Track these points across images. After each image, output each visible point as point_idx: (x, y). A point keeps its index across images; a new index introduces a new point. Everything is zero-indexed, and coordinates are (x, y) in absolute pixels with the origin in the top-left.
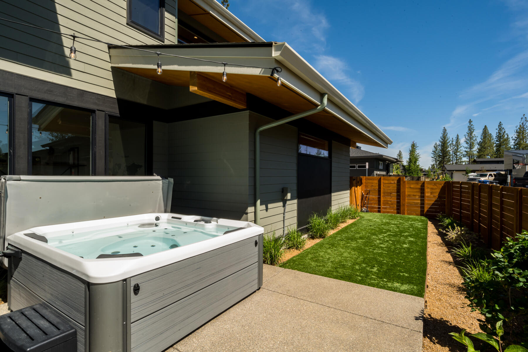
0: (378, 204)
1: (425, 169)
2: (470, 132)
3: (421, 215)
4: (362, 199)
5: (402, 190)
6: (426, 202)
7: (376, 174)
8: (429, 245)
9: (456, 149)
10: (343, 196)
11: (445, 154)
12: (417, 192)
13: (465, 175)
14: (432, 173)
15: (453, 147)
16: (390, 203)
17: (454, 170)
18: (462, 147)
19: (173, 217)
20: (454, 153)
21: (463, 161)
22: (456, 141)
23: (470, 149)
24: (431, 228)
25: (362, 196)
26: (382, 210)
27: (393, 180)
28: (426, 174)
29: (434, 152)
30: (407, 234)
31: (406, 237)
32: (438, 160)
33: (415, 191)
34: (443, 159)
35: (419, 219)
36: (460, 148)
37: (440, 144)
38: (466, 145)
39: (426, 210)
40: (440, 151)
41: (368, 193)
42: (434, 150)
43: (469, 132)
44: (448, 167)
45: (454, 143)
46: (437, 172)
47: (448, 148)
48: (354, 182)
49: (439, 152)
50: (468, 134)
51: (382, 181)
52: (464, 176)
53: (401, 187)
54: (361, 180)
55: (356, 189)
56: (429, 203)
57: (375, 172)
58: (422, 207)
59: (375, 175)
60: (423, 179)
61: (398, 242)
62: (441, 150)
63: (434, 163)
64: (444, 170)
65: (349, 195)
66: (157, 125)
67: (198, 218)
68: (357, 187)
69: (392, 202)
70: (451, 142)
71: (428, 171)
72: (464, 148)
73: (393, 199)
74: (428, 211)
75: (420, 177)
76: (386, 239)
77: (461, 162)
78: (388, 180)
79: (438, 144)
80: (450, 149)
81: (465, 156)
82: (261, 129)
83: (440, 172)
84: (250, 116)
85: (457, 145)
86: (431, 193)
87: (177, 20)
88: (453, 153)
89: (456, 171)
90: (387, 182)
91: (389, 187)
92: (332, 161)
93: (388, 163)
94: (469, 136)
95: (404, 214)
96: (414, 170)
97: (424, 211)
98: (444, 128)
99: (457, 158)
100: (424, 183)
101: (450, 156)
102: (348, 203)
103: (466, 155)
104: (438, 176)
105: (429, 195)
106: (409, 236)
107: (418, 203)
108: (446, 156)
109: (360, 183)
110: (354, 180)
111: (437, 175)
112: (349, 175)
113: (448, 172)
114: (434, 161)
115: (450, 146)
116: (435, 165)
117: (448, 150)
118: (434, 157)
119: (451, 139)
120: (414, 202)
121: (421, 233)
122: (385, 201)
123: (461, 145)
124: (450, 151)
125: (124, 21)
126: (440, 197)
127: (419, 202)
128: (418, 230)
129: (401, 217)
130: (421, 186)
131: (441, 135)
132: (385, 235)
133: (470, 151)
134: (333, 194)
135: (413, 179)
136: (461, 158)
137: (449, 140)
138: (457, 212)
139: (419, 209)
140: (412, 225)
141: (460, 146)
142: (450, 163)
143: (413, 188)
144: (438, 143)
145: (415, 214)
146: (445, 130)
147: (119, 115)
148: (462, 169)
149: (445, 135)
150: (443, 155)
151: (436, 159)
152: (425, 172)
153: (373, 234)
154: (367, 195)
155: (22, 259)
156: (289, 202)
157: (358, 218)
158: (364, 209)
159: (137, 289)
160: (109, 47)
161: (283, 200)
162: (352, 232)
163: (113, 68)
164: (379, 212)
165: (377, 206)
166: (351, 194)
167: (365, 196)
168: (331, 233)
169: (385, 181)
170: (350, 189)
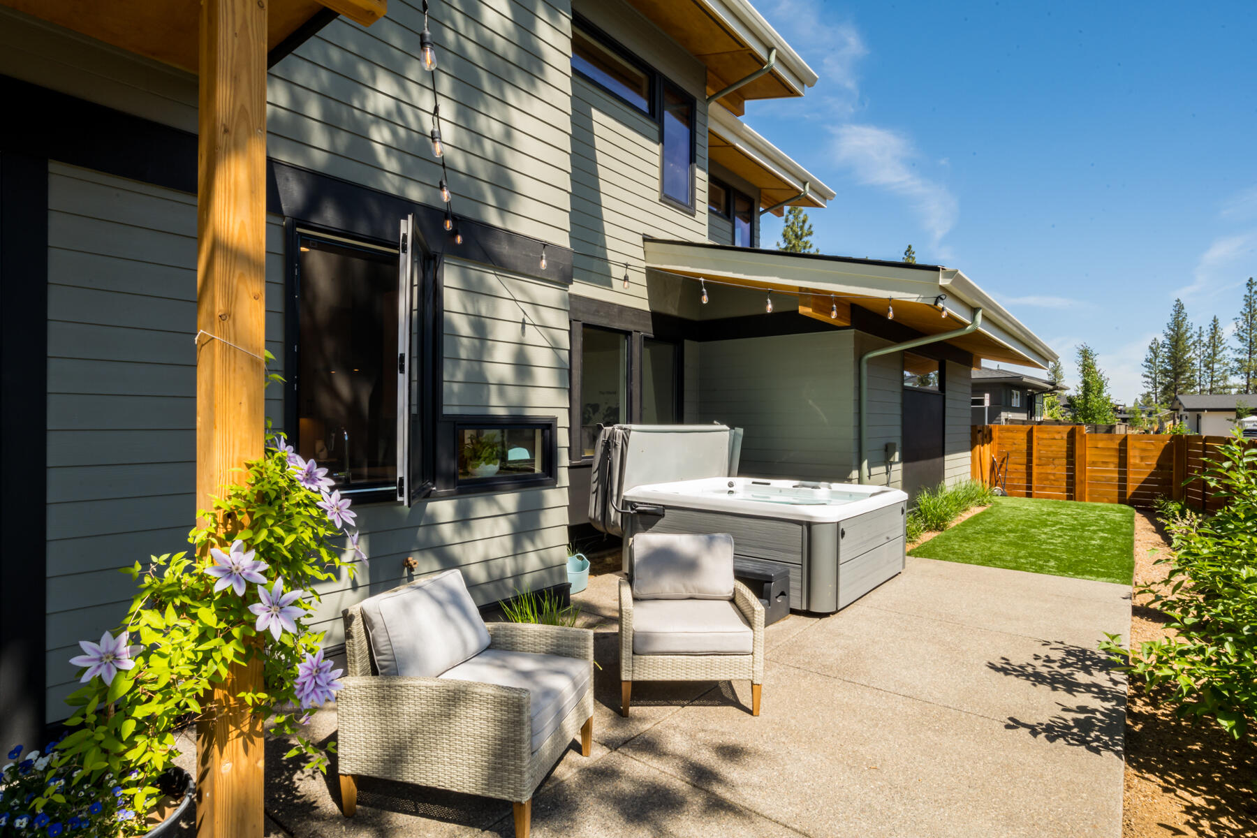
0: (1027, 480)
1: (1124, 406)
2: (1250, 312)
3: (1120, 502)
4: (992, 469)
5: (1078, 452)
6: (1131, 476)
7: (1006, 420)
8: (1137, 543)
9: (1209, 354)
10: (959, 462)
11: (1180, 367)
12: (1110, 456)
13: (1235, 422)
14: (1143, 415)
15: (1203, 349)
16: (1052, 477)
17: (1204, 407)
18: (1229, 349)
19: (753, 483)
20: (1205, 366)
21: (1232, 385)
22: (1210, 335)
23: (1250, 354)
24: (1141, 523)
25: (993, 464)
26: (1035, 491)
27: (1059, 433)
28: (1128, 418)
29: (1150, 361)
30: (1094, 528)
31: (1095, 532)
32: (1160, 383)
33: (1107, 453)
34: (1175, 380)
35: (1115, 508)
36: (1222, 351)
37: (1167, 342)
38: (1240, 345)
39: (1130, 491)
40: (1166, 361)
41: (1004, 459)
42: (1150, 355)
43: (1248, 310)
44: (1187, 401)
45: (1206, 339)
46: (1156, 413)
47: (1189, 351)
48: (979, 436)
49: (1163, 362)
50: (1244, 317)
51: (1035, 434)
52: (1232, 422)
53: (1077, 445)
54: (991, 433)
55: (982, 448)
56: (1135, 479)
57: (1004, 415)
58: (1122, 487)
59: (1004, 421)
60: (1121, 430)
61: (1081, 538)
62: (1169, 358)
63: (1151, 390)
64: (1175, 410)
65: (969, 461)
67: (796, 482)
68: (983, 445)
69: (1057, 476)
70: (1195, 338)
71: (1132, 412)
72: (1234, 353)
73: (1059, 470)
74: (1134, 494)
75: (1115, 426)
76: (1057, 533)
77: (1224, 388)
78: (1048, 432)
79: (1160, 343)
80: (1193, 356)
81: (1236, 373)
82: (871, 355)
83: (1167, 412)
84: (856, 337)
85: (1214, 344)
86: (1142, 459)
87: (707, 176)
88: (1202, 364)
89: (1210, 410)
90: (1046, 436)
91: (1050, 446)
92: (947, 397)
93: (1032, 393)
94: (1247, 320)
95: (1082, 499)
96: (1097, 408)
97: (1125, 493)
98: (1178, 300)
99: (1212, 378)
100: (1125, 439)
101: (1193, 371)
102: (969, 476)
103: (1239, 369)
104: (1161, 423)
105: (1137, 461)
106: (1099, 530)
107: (1113, 478)
108: (1183, 373)
109: (988, 437)
110: (979, 431)
111: (1157, 420)
112: (969, 422)
113: (1187, 413)
114: (1151, 385)
115: (1193, 347)
116: (1153, 396)
117: (1188, 356)
118: (1149, 374)
119: (1198, 330)
120: (1105, 477)
121: (1121, 528)
122: (1041, 473)
123: (1226, 345)
124: (1194, 359)
125: (656, 196)
126: (1159, 465)
127: (1116, 475)
128: (1115, 523)
129: (1078, 505)
130: (1120, 444)
131: (1169, 320)
132: (1054, 528)
133: (1250, 361)
134: (947, 457)
135: (1096, 429)
136: (1225, 378)
137: (1192, 331)
138: (1197, 494)
139: (1116, 491)
140: (1102, 518)
141: (1222, 347)
142: (1192, 391)
143: (1103, 449)
144: (1161, 339)
145: (1106, 500)
146: (1179, 307)
147: (652, 336)
148: (1225, 407)
149: (1180, 319)
150: (1175, 369)
151: (1154, 379)
152: (1125, 413)
153: (1031, 527)
154: (1003, 462)
155: (664, 515)
156: (894, 467)
157: (989, 506)
158: (997, 490)
159: (843, 534)
160: (645, 240)
161: (887, 462)
162: (989, 523)
163: (648, 269)
164: (1029, 495)
165: (1023, 483)
166: (973, 459)
167: (998, 464)
168: (953, 525)
169: (1041, 435)
170: (971, 450)
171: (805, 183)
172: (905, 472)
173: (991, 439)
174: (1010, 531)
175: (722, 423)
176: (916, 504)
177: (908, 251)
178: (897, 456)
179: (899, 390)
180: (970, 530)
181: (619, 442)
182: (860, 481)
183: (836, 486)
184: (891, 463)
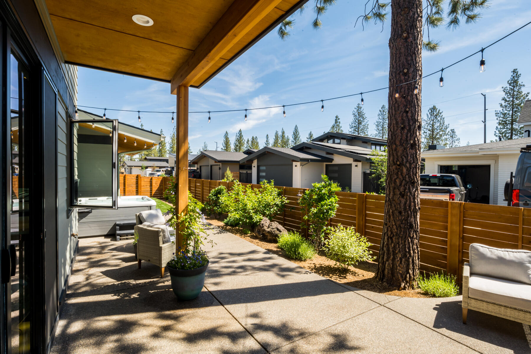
3: (151, 197)
5: (139, 182)
6: (153, 189)
12: (148, 183)
13: (141, 170)
17: (133, 165)
27: (133, 176)
39: (153, 193)
44: (129, 163)
56: (155, 189)
58: (151, 192)
69: (133, 191)
73: (133, 188)
74: (154, 194)
86: (156, 184)
91: (131, 181)
97: (152, 194)
113: (128, 167)
120: (146, 190)
122: (128, 190)
126: (160, 186)
127: (149, 189)
130: (150, 180)
139: (149, 194)
143: (146, 181)
148: (139, 165)
155: (92, 212)
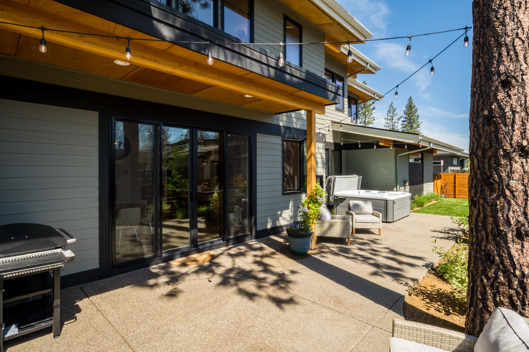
4: (441, 189)
7: (451, 170)
10: (430, 186)
16: (463, 191)
19: (366, 192)
25: (442, 187)
26: (457, 196)
27: (465, 176)
48: (436, 177)
51: (457, 176)
54: (440, 176)
55: (437, 181)
57: (450, 168)
65: (432, 185)
66: (344, 152)
67: (379, 191)
68: (438, 180)
73: (465, 189)
78: (461, 176)
82: (399, 155)
84: (395, 149)
90: (460, 177)
91: (462, 180)
92: (424, 165)
102: (432, 191)
109: (440, 177)
110: (436, 175)
112: (433, 172)
122: (459, 190)
125: (334, 109)
134: (424, 184)
147: (334, 149)
153: (452, 206)
154: (445, 186)
155: (346, 199)
156: (407, 187)
157: (439, 201)
158: (443, 195)
159: (395, 203)
160: (332, 122)
161: (404, 185)
162: (439, 205)
163: (333, 130)
164: (455, 197)
165: (453, 193)
166: (434, 185)
167: (444, 187)
168: (426, 206)
169: (459, 177)
170: (433, 182)
171: (375, 94)
172: (410, 189)
173: (441, 178)
174: (444, 207)
175: (356, 175)
176: (414, 199)
177: (410, 99)
178: (407, 184)
179: (408, 164)
180: (431, 207)
181: (333, 181)
182: (397, 191)
183: (390, 192)
184: (406, 186)
